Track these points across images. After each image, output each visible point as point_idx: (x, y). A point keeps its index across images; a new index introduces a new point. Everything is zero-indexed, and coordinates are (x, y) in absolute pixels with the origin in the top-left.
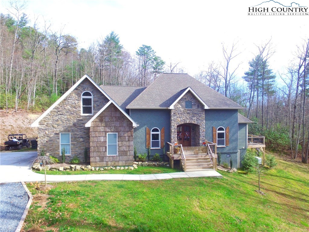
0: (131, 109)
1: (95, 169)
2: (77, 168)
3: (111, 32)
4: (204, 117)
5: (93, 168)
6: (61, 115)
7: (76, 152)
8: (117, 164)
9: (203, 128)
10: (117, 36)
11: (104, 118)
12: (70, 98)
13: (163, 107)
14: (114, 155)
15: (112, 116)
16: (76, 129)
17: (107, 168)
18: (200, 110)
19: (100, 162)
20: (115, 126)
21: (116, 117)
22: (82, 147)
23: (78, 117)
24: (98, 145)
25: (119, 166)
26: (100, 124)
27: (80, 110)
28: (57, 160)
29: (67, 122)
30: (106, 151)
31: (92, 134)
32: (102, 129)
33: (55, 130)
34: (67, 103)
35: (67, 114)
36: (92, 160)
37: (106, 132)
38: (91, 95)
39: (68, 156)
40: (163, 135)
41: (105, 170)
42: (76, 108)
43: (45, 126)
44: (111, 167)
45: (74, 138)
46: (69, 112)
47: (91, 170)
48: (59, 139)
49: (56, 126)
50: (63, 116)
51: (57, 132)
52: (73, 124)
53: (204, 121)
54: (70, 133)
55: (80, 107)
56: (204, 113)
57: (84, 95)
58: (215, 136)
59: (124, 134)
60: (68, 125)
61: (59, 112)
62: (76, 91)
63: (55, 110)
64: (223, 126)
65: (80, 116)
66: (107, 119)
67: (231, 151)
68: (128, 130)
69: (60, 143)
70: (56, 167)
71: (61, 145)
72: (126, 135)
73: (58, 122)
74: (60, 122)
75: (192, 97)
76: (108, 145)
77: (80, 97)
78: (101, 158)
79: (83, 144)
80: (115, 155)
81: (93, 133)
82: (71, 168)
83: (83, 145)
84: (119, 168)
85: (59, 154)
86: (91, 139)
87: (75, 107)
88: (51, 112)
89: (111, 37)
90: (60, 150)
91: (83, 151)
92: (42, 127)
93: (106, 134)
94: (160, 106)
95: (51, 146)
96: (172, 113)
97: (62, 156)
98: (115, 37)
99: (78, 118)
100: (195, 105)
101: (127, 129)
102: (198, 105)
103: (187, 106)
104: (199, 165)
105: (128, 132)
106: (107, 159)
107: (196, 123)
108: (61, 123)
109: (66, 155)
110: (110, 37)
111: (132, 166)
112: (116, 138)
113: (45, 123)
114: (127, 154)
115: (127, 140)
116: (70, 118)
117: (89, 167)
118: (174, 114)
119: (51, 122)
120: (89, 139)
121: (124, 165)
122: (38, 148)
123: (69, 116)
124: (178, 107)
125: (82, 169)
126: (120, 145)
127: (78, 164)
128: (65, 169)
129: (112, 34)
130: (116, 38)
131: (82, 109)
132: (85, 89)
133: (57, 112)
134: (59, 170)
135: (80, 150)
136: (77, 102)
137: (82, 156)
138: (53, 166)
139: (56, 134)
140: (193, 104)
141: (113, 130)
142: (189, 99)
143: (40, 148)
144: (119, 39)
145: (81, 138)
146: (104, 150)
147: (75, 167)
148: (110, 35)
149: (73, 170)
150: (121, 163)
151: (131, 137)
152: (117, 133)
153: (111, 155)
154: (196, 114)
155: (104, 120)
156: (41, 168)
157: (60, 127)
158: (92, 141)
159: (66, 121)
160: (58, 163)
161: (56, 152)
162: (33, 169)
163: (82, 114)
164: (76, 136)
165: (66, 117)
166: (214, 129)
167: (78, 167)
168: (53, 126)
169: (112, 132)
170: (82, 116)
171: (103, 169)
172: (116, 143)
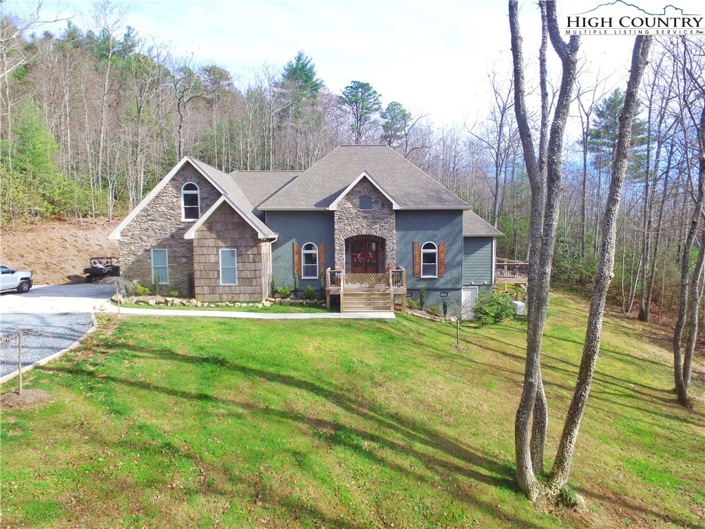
0: (267, 211)
1: (202, 305)
2: (175, 302)
3: (297, 55)
4: (394, 224)
5: (199, 304)
6: (152, 221)
7: (177, 280)
8: (236, 298)
9: (391, 244)
10: (309, 62)
11: (215, 226)
12: (164, 195)
13: (320, 206)
14: (231, 284)
15: (228, 221)
16: (175, 243)
17: (220, 304)
18: (387, 212)
19: (210, 294)
20: (231, 238)
21: (232, 223)
22: (185, 272)
23: (177, 224)
24: (207, 268)
25: (239, 302)
26: (208, 234)
27: (180, 214)
28: (147, 290)
29: (161, 231)
30: (218, 278)
31: (197, 251)
32: (211, 242)
33: (145, 244)
34: (160, 202)
35: (161, 219)
36: (197, 290)
37: (218, 248)
38: (196, 189)
39: (165, 286)
40: (323, 254)
41: (218, 306)
42: (174, 210)
43: (129, 238)
44: (227, 303)
45: (173, 258)
46: (164, 216)
47: (196, 306)
48: (150, 258)
49: (145, 238)
50: (154, 222)
51: (147, 248)
52: (171, 235)
53: (394, 232)
54: (167, 250)
55: (180, 208)
56: (393, 217)
57: (185, 189)
58: (417, 259)
59: (246, 251)
60: (164, 236)
61: (149, 216)
62: (173, 181)
63: (143, 213)
64: (433, 241)
65: (181, 222)
66: (219, 226)
67: (449, 286)
68: (253, 245)
69: (153, 266)
70: (144, 300)
71: (155, 268)
72: (249, 252)
73: (148, 233)
74: (151, 232)
75: (371, 189)
76: (222, 268)
77: (180, 191)
78: (212, 288)
79: (186, 267)
80: (234, 285)
81: (198, 249)
82: (166, 302)
83: (185, 269)
84: (239, 304)
85: (151, 282)
86: (196, 259)
87: (172, 209)
88: (138, 216)
89: (297, 65)
90: (153, 276)
91: (186, 278)
92: (126, 240)
93: (218, 251)
94: (316, 205)
95: (138, 269)
96: (336, 218)
97: (155, 285)
98: (306, 65)
99: (178, 226)
100: (376, 202)
101: (251, 243)
102: (382, 202)
103: (362, 205)
104: (370, 304)
105: (252, 247)
106: (221, 290)
107: (379, 234)
108: (153, 234)
109: (160, 283)
110: (295, 66)
111: (260, 302)
112: (234, 256)
113: (130, 234)
114: (252, 283)
115: (251, 260)
116: (166, 226)
117: (194, 301)
118: (339, 218)
119: (138, 233)
120: (193, 259)
121: (248, 300)
122: (121, 272)
123: (163, 223)
124: (346, 206)
125: (182, 303)
126: (240, 269)
127: (178, 297)
128: (158, 303)
129: (299, 59)
130: (308, 68)
131: (183, 211)
132: (188, 179)
133: (146, 217)
134: (148, 303)
135: (182, 277)
136: (175, 200)
137: (186, 286)
138: (140, 298)
139: (146, 250)
140: (373, 200)
141: (228, 245)
142: (365, 192)
143: (124, 272)
144: (315, 69)
145: (184, 257)
146: (216, 277)
147: (172, 301)
148: (294, 62)
149: (169, 304)
150: (242, 298)
151: (258, 256)
152: (235, 250)
153: (227, 284)
154: (378, 218)
155: (214, 228)
156: (123, 300)
157: (151, 240)
158: (197, 261)
159: (159, 230)
160: (149, 295)
161: (147, 278)
162: (113, 301)
163: (183, 219)
164: (176, 254)
165: (159, 224)
166: (416, 245)
167: (177, 301)
168: (141, 238)
169: (227, 247)
170: (184, 222)
171: (214, 306)
172: (234, 265)
